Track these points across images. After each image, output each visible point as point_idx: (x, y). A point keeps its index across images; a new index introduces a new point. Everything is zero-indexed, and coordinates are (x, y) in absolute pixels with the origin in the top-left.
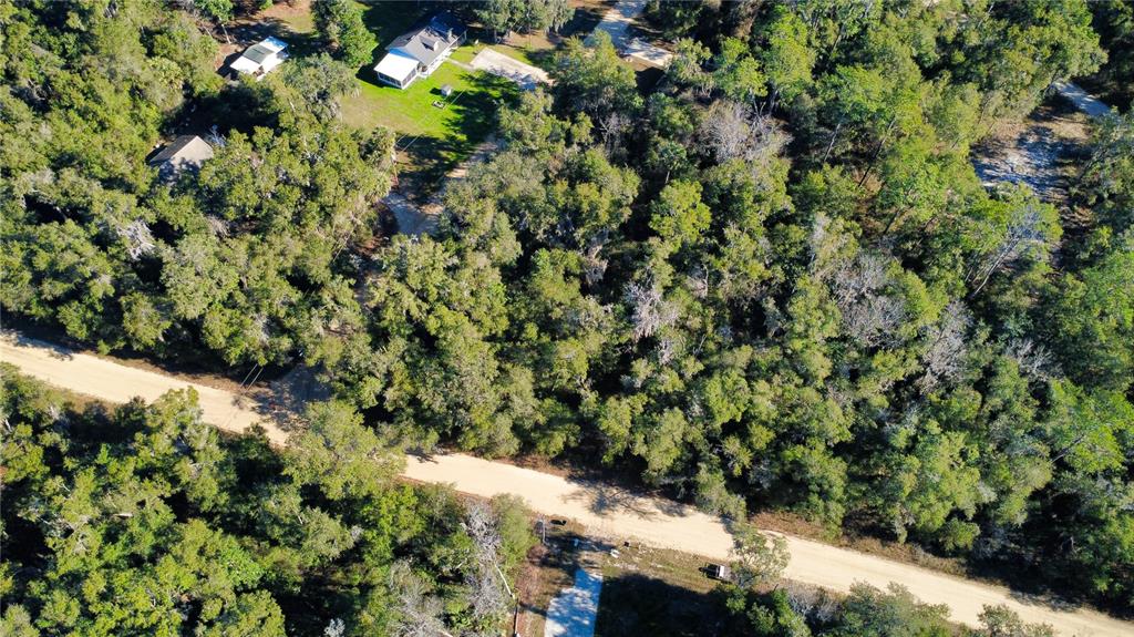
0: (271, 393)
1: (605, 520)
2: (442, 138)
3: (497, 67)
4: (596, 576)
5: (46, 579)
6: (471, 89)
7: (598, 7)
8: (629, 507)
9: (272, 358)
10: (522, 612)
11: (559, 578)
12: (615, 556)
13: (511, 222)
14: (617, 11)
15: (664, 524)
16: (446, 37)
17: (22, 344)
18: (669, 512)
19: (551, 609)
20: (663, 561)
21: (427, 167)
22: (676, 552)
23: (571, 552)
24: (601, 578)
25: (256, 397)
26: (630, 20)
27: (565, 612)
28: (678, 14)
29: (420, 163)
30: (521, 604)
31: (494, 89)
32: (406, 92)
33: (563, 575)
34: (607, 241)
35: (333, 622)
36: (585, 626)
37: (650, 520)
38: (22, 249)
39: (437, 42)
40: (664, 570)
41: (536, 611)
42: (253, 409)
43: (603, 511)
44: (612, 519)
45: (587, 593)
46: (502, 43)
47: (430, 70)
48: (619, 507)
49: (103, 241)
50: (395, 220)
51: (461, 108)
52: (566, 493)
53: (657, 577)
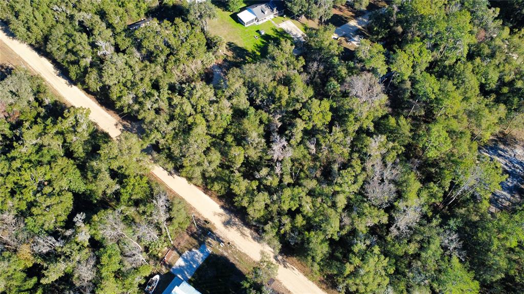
0: (130, 126)
1: (226, 230)
2: (250, 51)
3: (289, 29)
4: (209, 250)
5: (6, 156)
6: (273, 35)
7: (349, 17)
8: (239, 229)
9: (129, 111)
10: (173, 250)
11: (194, 244)
12: (222, 246)
13: (247, 92)
14: (356, 21)
15: (249, 242)
16: (273, 10)
17: (59, 75)
18: (254, 239)
19: (184, 254)
20: (240, 257)
21: (237, 61)
22: (247, 256)
23: (205, 236)
24: (211, 252)
25: (124, 126)
26: (360, 27)
27: (189, 258)
28: (375, 29)
29: (236, 58)
30: (174, 247)
31: (283, 38)
32: (247, 28)
33: (197, 243)
34: (284, 114)
35: (82, 213)
36: (193, 267)
37: (245, 238)
38: (67, 39)
39: (267, 11)
40: (238, 261)
41: (178, 252)
42: (121, 130)
43: (227, 226)
44: (229, 231)
45: (201, 255)
46: (297, 20)
47: (260, 23)
48: (235, 228)
49: (93, 45)
50: (213, 77)
51: (265, 41)
52: (216, 212)
53: (234, 262)
